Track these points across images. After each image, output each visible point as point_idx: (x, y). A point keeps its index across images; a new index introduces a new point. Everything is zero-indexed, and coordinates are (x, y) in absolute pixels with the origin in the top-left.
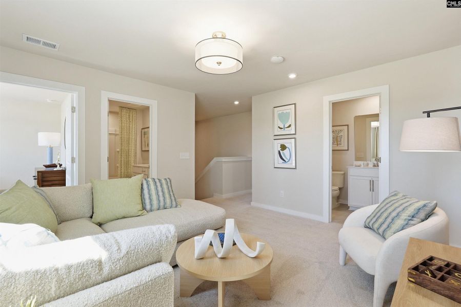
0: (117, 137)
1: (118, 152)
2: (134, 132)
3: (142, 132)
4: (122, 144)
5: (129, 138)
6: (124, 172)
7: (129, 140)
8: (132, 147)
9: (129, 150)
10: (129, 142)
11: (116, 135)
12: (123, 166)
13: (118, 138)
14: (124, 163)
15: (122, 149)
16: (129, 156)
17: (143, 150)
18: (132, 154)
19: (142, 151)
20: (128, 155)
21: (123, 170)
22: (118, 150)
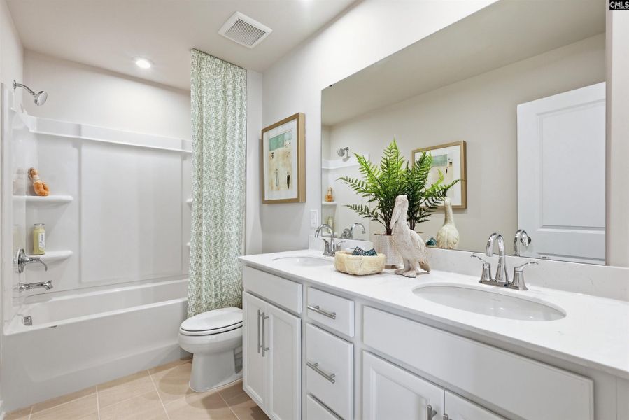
0: (186, 163)
1: (190, 205)
2: (241, 139)
3: (262, 142)
4: (200, 178)
5: (225, 158)
6: (209, 275)
7: (224, 165)
8: (233, 192)
9: (223, 197)
10: (224, 173)
11: (184, 156)
12: (204, 254)
13: (190, 165)
14: (209, 242)
15: (200, 195)
16: (223, 217)
17: (266, 198)
18: (233, 213)
19: (264, 202)
20: (220, 219)
21: (204, 266)
22: (190, 200)
